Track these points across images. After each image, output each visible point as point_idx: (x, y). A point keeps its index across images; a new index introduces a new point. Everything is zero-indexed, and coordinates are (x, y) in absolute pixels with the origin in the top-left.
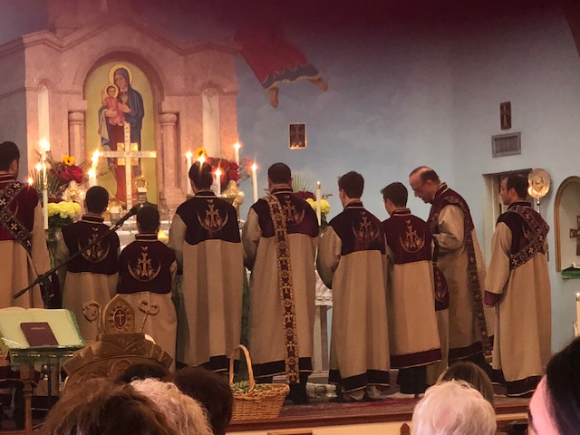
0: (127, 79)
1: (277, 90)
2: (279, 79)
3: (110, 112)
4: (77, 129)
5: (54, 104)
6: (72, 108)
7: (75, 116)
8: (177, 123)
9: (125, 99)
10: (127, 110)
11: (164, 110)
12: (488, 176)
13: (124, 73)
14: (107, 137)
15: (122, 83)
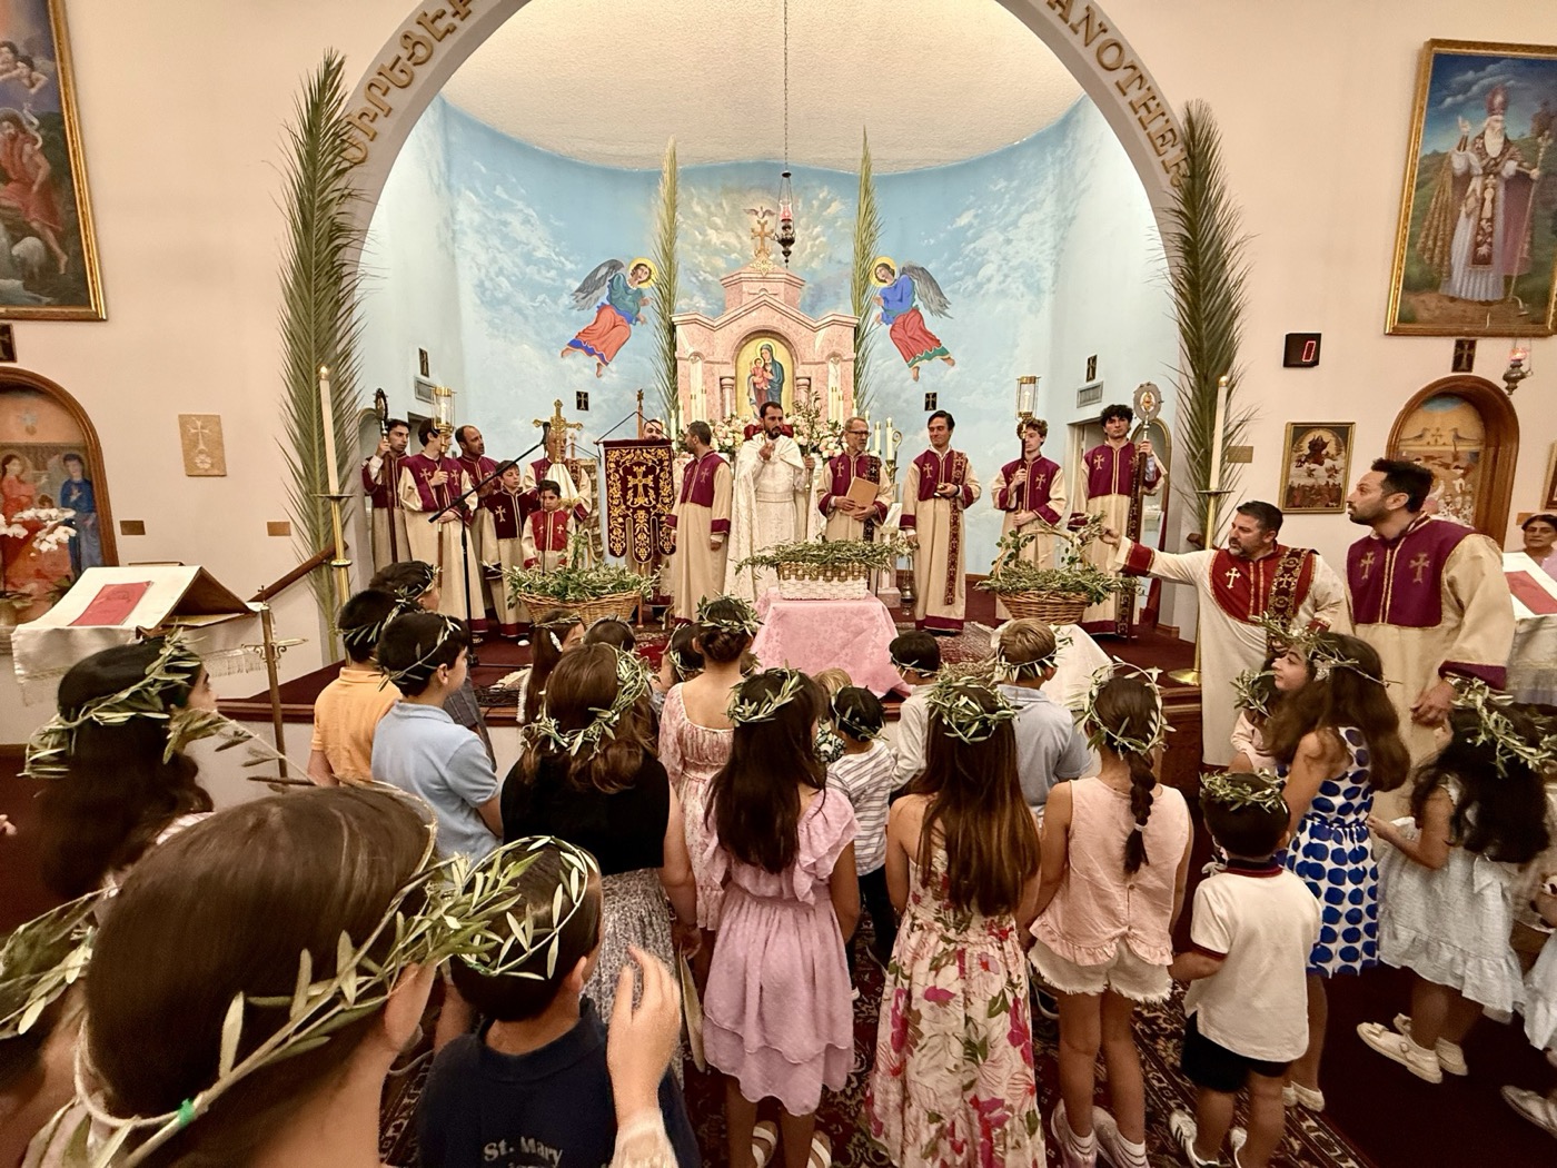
0: (771, 351)
1: (918, 368)
2: (921, 359)
3: (756, 379)
4: (727, 391)
5: (707, 374)
6: (723, 375)
7: (724, 381)
8: (809, 386)
9: (769, 368)
10: (771, 377)
11: (798, 375)
12: (1073, 425)
13: (770, 350)
14: (754, 398)
15: (767, 356)
